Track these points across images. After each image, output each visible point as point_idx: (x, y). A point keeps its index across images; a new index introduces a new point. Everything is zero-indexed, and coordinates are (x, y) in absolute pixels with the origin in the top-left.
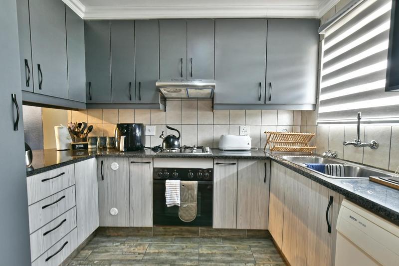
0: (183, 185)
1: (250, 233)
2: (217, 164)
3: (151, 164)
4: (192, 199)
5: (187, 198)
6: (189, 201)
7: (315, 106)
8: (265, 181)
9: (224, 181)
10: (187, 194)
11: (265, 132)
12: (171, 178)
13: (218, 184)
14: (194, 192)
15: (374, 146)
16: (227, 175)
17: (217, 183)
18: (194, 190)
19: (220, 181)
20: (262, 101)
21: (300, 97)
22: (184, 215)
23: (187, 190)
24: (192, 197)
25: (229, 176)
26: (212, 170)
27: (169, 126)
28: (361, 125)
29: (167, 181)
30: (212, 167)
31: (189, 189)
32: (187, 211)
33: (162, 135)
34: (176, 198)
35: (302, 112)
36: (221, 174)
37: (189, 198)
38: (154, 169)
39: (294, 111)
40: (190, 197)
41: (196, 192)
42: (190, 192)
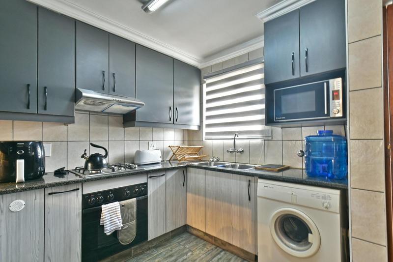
0: (123, 206)
1: (173, 233)
2: (150, 177)
3: (80, 190)
4: (132, 218)
5: (127, 218)
6: (130, 221)
7: (200, 127)
8: (184, 185)
9: (156, 193)
10: (127, 214)
11: (169, 147)
12: (107, 202)
13: (152, 196)
14: (133, 210)
15: (242, 152)
16: (158, 186)
17: (150, 196)
18: (133, 207)
19: (153, 193)
20: (172, 121)
21: (190, 120)
22: (126, 237)
23: (127, 210)
24: (132, 216)
25: (159, 187)
26: (146, 184)
27: (93, 143)
28: (236, 140)
29: (103, 206)
30: (146, 182)
31: (128, 209)
32: (128, 232)
33: (85, 154)
34: (118, 222)
35: (188, 131)
36: (154, 187)
37: (129, 218)
38: (83, 196)
39: (183, 130)
40: (130, 216)
41: (135, 210)
42: (129, 211)
